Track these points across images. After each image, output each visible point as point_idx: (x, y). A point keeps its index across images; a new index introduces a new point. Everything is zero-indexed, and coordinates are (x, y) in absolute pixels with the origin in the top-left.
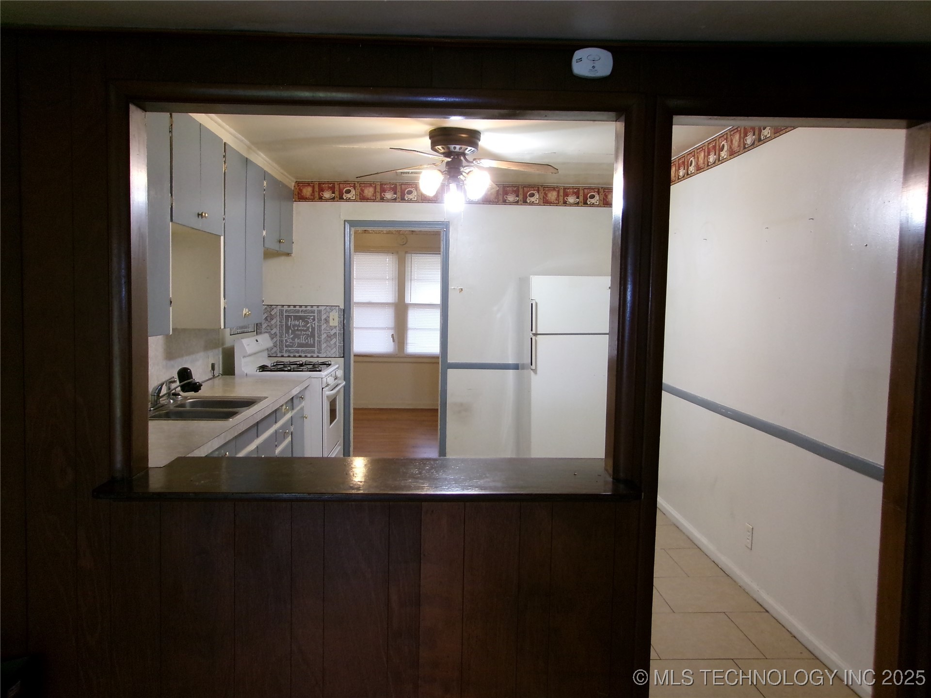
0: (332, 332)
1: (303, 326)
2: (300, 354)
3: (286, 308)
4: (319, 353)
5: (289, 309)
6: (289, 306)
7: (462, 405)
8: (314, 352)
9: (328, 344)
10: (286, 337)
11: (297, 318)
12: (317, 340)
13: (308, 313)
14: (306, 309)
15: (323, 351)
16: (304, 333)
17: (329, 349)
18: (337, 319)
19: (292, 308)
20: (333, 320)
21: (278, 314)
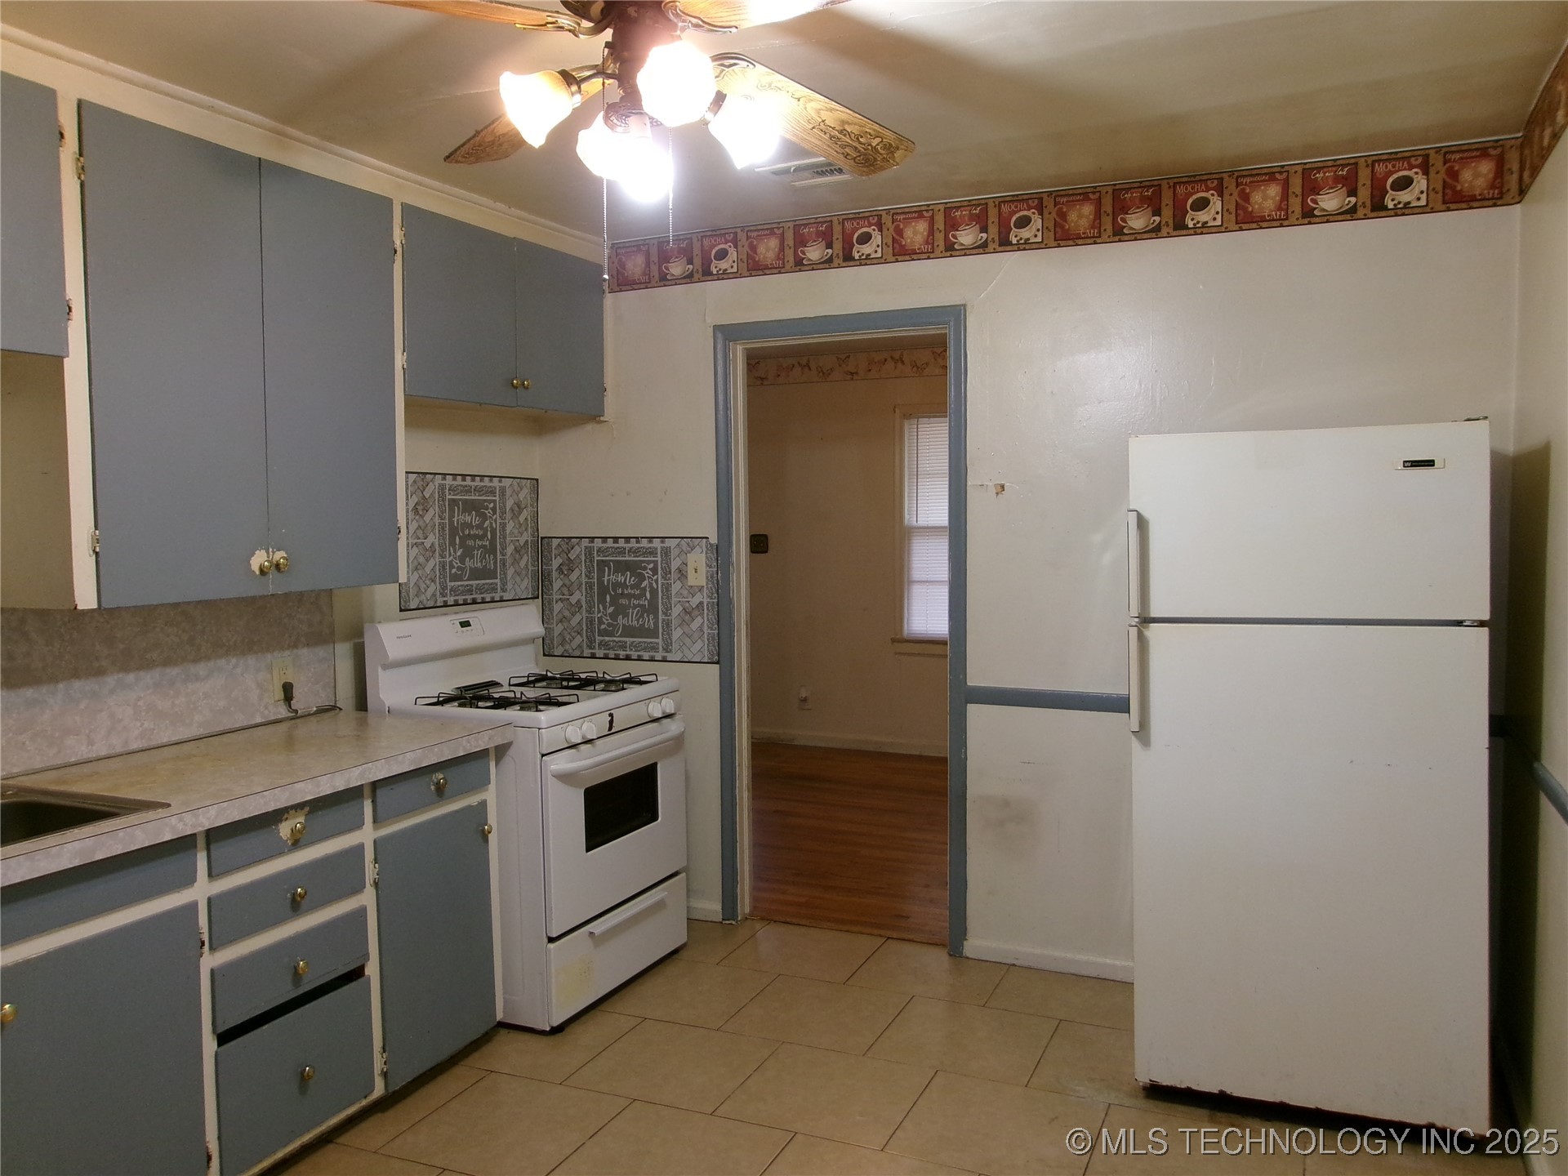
0: (695, 601)
1: (632, 587)
2: (628, 653)
3: (598, 543)
4: (667, 650)
5: (605, 545)
6: (604, 539)
7: (1006, 803)
8: (655, 648)
9: (686, 629)
10: (599, 612)
11: (622, 567)
12: (664, 620)
13: (644, 554)
14: (638, 545)
15: (675, 646)
16: (636, 602)
17: (688, 641)
18: (703, 569)
19: (610, 542)
20: (696, 570)
21: (583, 559)
